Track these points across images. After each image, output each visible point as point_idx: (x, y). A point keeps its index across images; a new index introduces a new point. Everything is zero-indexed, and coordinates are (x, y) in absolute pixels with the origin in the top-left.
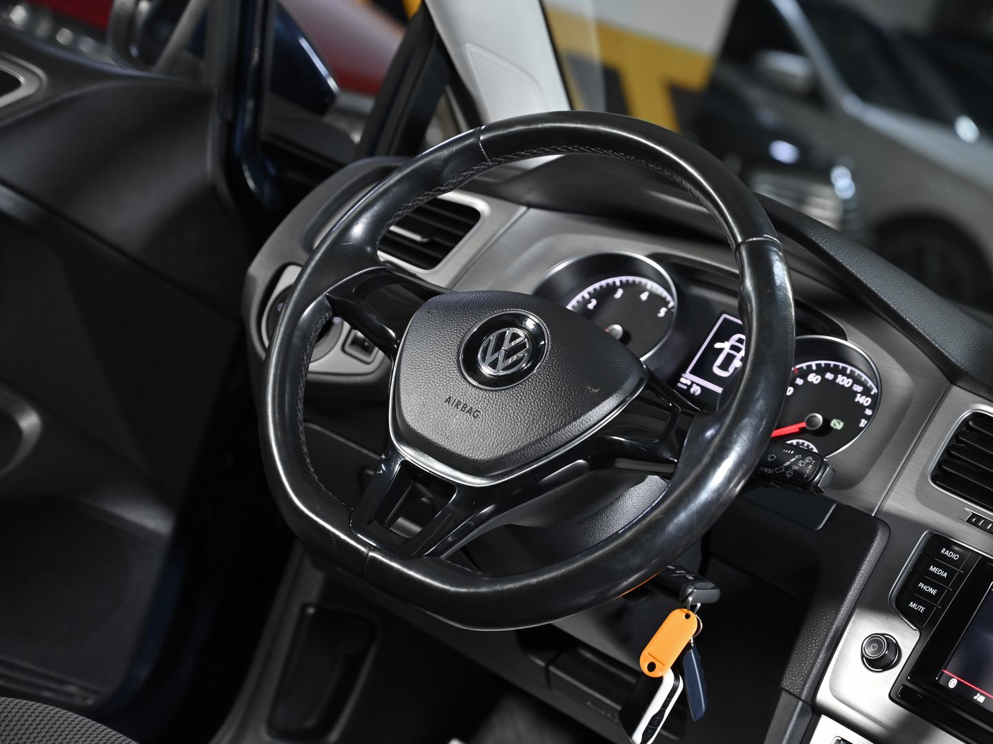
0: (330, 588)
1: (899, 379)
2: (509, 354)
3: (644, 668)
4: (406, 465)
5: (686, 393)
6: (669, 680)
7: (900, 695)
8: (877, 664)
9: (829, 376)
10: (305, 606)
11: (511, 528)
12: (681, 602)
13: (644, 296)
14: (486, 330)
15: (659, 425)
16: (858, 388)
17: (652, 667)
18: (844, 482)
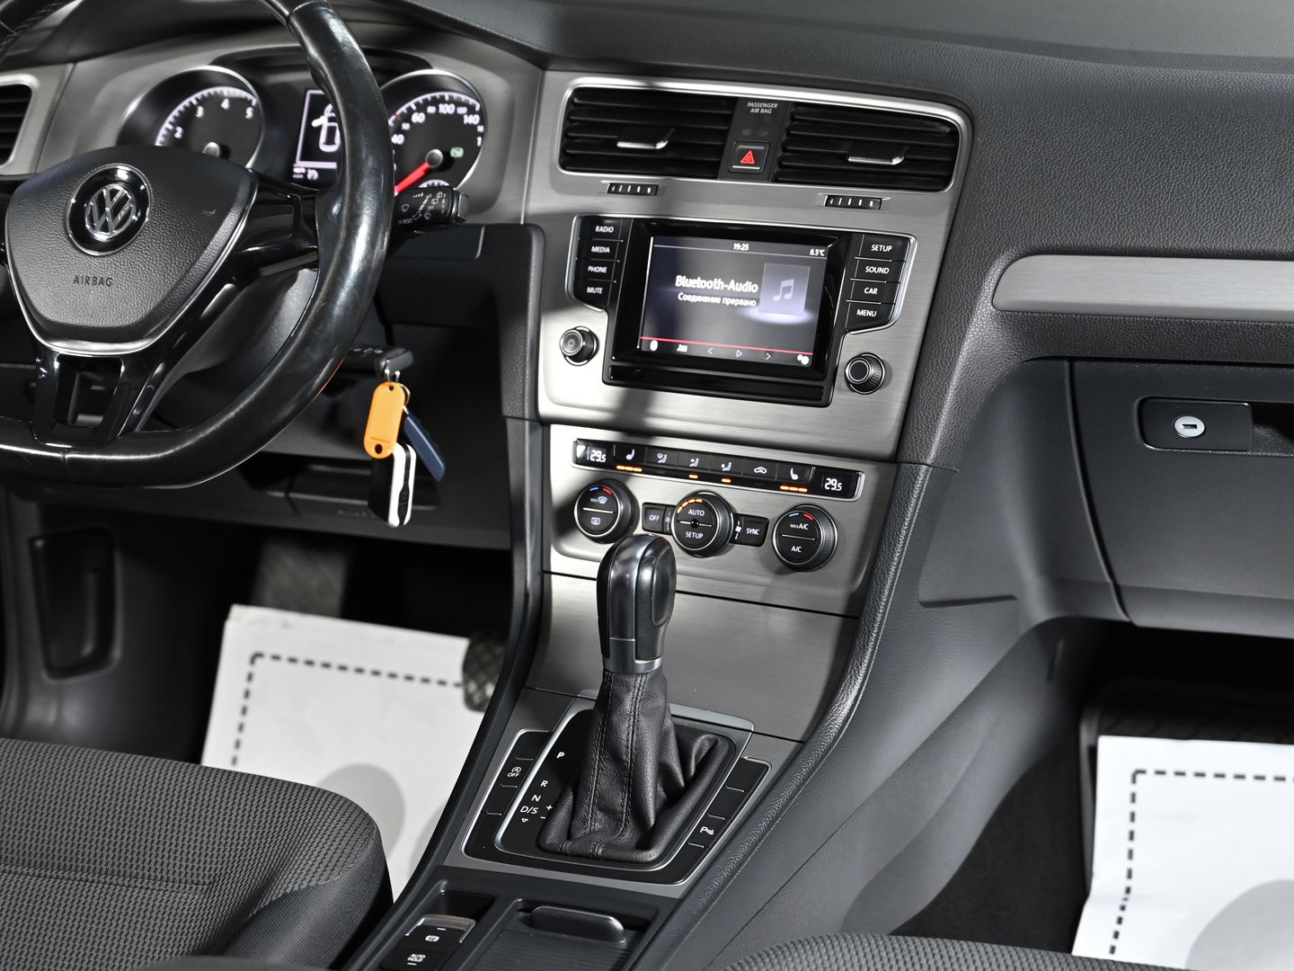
1: (495, 86)
2: (115, 212)
3: (372, 452)
4: (62, 358)
5: (305, 180)
6: (399, 454)
7: (615, 376)
8: (582, 356)
9: (431, 110)
10: (32, 541)
11: (190, 377)
12: (382, 379)
13: (225, 105)
14: (83, 197)
16: (462, 110)
17: (379, 449)
18: (484, 203)
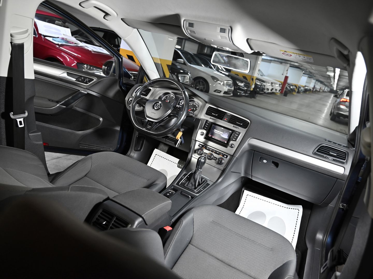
0: (139, 134)
1: (201, 103)
2: (158, 106)
3: (177, 139)
4: (148, 120)
5: (177, 107)
6: (179, 140)
7: (205, 138)
8: (202, 135)
9: (193, 104)
10: (136, 136)
11: (161, 125)
12: (180, 131)
13: (171, 97)
14: (155, 104)
15: (176, 112)
16: (196, 105)
17: (178, 138)
18: (196, 116)
